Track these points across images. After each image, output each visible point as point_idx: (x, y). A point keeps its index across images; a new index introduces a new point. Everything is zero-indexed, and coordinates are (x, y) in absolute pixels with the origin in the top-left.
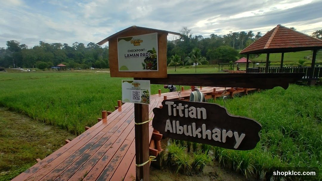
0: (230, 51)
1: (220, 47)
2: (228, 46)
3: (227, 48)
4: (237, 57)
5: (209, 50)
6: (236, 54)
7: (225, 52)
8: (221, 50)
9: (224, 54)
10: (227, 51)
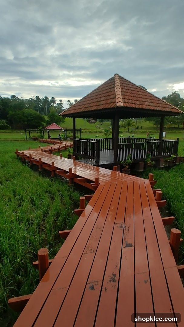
0: (35, 116)
1: (24, 110)
2: (32, 110)
3: (31, 112)
5: (11, 113)
6: (42, 119)
7: (30, 116)
8: (25, 113)
9: (29, 119)
10: (32, 115)
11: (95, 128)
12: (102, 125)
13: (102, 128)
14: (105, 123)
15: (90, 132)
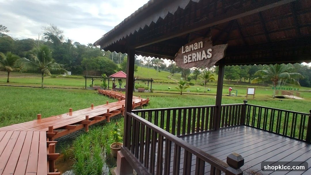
0: (108, 63)
1: (98, 57)
2: (106, 58)
3: (105, 60)
4: (115, 71)
5: (85, 59)
6: (115, 67)
8: (99, 60)
9: (102, 66)
10: (105, 63)
11: (166, 79)
12: (173, 76)
13: (172, 79)
14: (177, 74)
15: (161, 83)
